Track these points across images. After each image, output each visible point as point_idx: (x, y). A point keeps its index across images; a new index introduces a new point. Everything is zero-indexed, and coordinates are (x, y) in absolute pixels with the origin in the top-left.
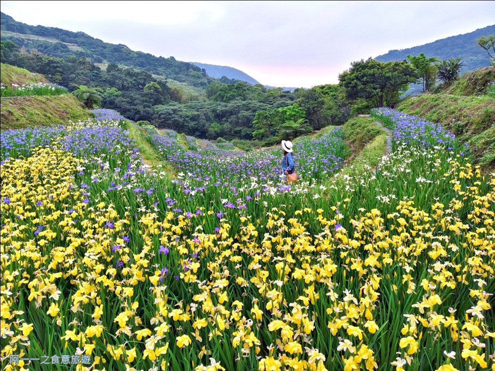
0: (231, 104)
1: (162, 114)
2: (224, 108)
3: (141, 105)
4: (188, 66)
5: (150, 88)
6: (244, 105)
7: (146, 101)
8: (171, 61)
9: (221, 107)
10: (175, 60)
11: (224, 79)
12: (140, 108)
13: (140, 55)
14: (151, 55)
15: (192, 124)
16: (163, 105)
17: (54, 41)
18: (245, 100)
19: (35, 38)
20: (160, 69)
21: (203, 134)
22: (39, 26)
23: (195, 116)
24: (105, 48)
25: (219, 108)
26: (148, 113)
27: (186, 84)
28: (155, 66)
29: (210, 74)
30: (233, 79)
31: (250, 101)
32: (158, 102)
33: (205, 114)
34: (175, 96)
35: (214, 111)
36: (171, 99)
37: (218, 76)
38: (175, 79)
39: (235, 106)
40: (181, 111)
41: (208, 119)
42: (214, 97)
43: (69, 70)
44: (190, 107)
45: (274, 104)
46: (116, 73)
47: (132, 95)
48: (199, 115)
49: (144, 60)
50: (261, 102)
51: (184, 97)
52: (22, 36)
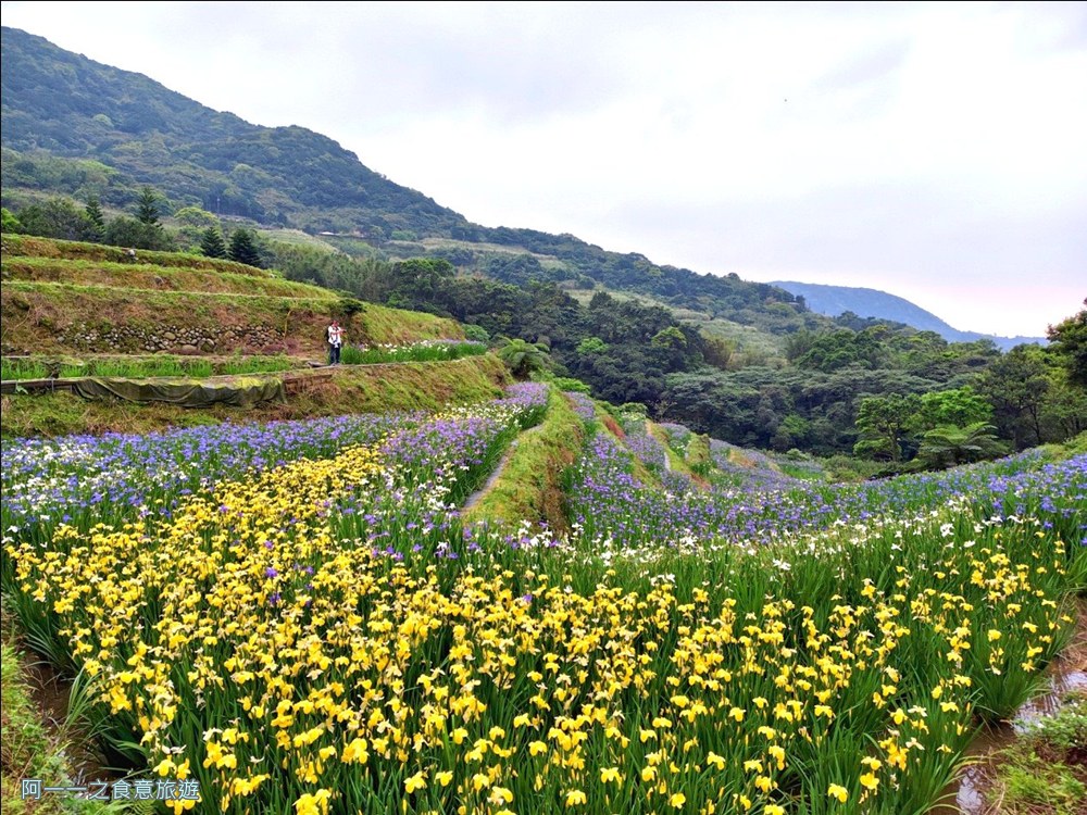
3: (641, 370)
4: (764, 290)
7: (653, 364)
8: (730, 281)
10: (740, 281)
11: (848, 318)
12: (639, 377)
13: (668, 272)
14: (690, 272)
17: (518, 252)
19: (490, 247)
20: (704, 299)
22: (501, 228)
24: (604, 261)
26: (653, 388)
27: (755, 329)
28: (695, 292)
29: (815, 307)
30: (869, 318)
34: (714, 357)
37: (832, 311)
38: (731, 318)
47: (628, 351)
49: (672, 282)
52: (472, 246)
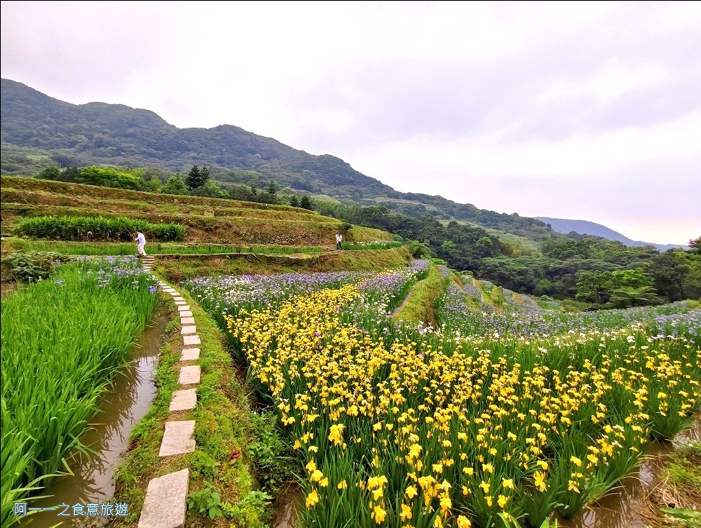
0: (567, 262)
1: (489, 266)
2: (557, 266)
3: (471, 256)
4: (531, 221)
5: (481, 242)
6: (583, 263)
7: (476, 253)
8: (514, 217)
9: (554, 264)
10: (518, 216)
11: (573, 234)
12: (469, 259)
13: (484, 212)
15: (518, 278)
16: (492, 257)
17: (416, 203)
18: (586, 258)
19: (404, 201)
20: (501, 225)
21: (529, 289)
22: (409, 193)
23: (523, 270)
24: (454, 207)
25: (552, 265)
26: (476, 264)
27: (526, 239)
28: (497, 221)
29: (556, 229)
31: (593, 260)
32: (487, 254)
33: (534, 270)
34: (506, 251)
35: (546, 268)
36: (501, 252)
37: (566, 231)
38: (514, 233)
39: (572, 264)
40: (509, 264)
41: (537, 275)
42: (548, 253)
43: (419, 225)
44: (519, 262)
45: (628, 265)
46: (455, 229)
47: (465, 247)
48: (527, 270)
49: (486, 217)
50: (609, 261)
51: (515, 251)
52: (396, 201)
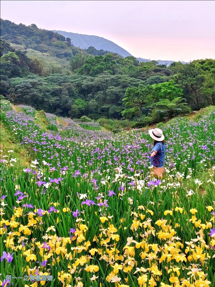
0: (98, 79)
1: (19, 87)
2: (90, 83)
4: (51, 35)
5: (7, 58)
6: (112, 79)
8: (33, 29)
9: (87, 81)
10: (37, 28)
11: (91, 50)
14: (10, 22)
15: (53, 100)
16: (21, 77)
18: (114, 74)
20: (20, 38)
21: (65, 112)
23: (57, 90)
25: (85, 82)
26: (3, 86)
27: (48, 54)
28: (14, 34)
29: (76, 44)
30: (101, 50)
31: (120, 75)
32: (15, 74)
33: (68, 89)
35: (78, 85)
36: (30, 71)
37: (84, 46)
38: (36, 49)
39: (103, 80)
40: (41, 84)
41: (71, 94)
42: (79, 70)
44: (52, 80)
45: (148, 80)
48: (61, 90)
50: (133, 76)
51: (45, 69)
